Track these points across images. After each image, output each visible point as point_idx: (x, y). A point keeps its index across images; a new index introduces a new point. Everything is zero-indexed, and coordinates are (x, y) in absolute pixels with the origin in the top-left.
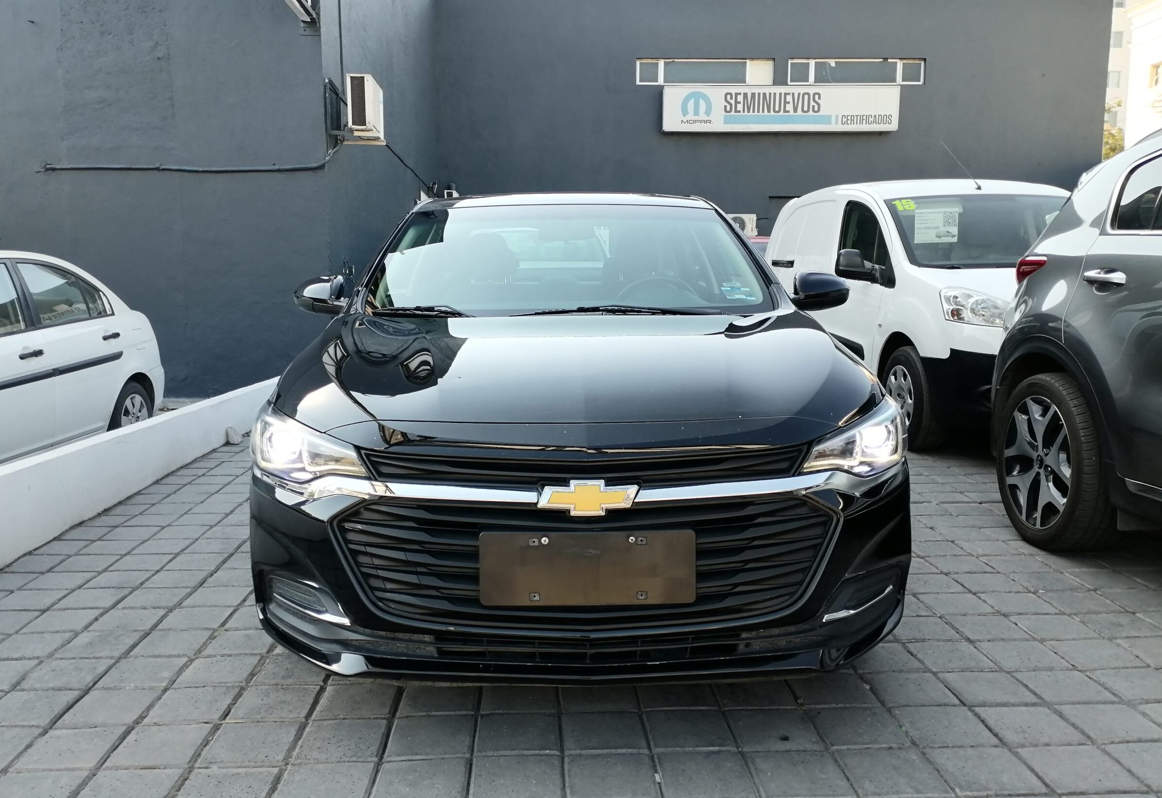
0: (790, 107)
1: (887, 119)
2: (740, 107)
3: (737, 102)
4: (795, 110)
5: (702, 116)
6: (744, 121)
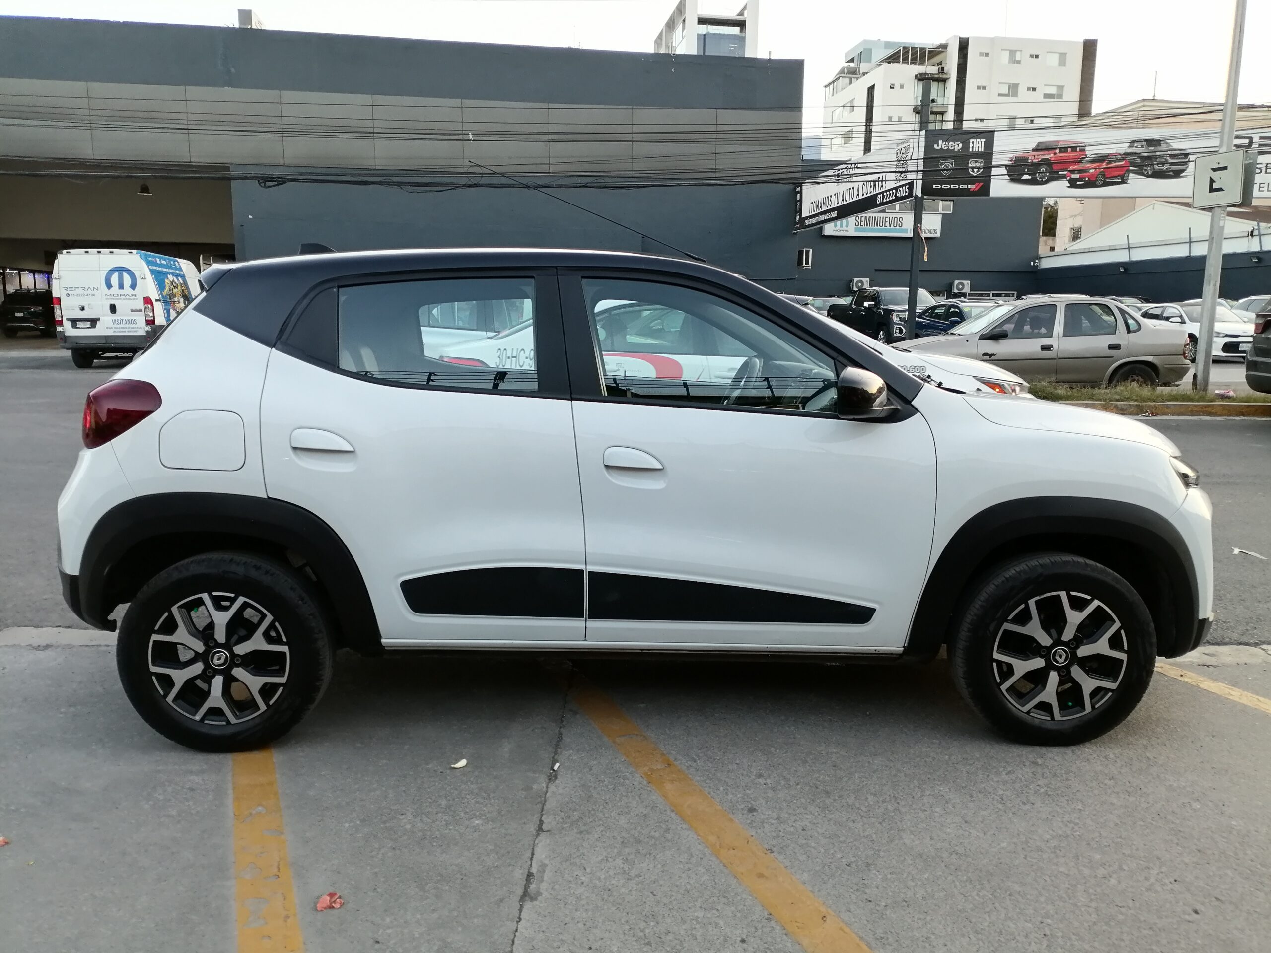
0: (887, 224)
1: (934, 231)
2: (863, 224)
3: (861, 221)
4: (890, 226)
5: (844, 228)
6: (864, 231)
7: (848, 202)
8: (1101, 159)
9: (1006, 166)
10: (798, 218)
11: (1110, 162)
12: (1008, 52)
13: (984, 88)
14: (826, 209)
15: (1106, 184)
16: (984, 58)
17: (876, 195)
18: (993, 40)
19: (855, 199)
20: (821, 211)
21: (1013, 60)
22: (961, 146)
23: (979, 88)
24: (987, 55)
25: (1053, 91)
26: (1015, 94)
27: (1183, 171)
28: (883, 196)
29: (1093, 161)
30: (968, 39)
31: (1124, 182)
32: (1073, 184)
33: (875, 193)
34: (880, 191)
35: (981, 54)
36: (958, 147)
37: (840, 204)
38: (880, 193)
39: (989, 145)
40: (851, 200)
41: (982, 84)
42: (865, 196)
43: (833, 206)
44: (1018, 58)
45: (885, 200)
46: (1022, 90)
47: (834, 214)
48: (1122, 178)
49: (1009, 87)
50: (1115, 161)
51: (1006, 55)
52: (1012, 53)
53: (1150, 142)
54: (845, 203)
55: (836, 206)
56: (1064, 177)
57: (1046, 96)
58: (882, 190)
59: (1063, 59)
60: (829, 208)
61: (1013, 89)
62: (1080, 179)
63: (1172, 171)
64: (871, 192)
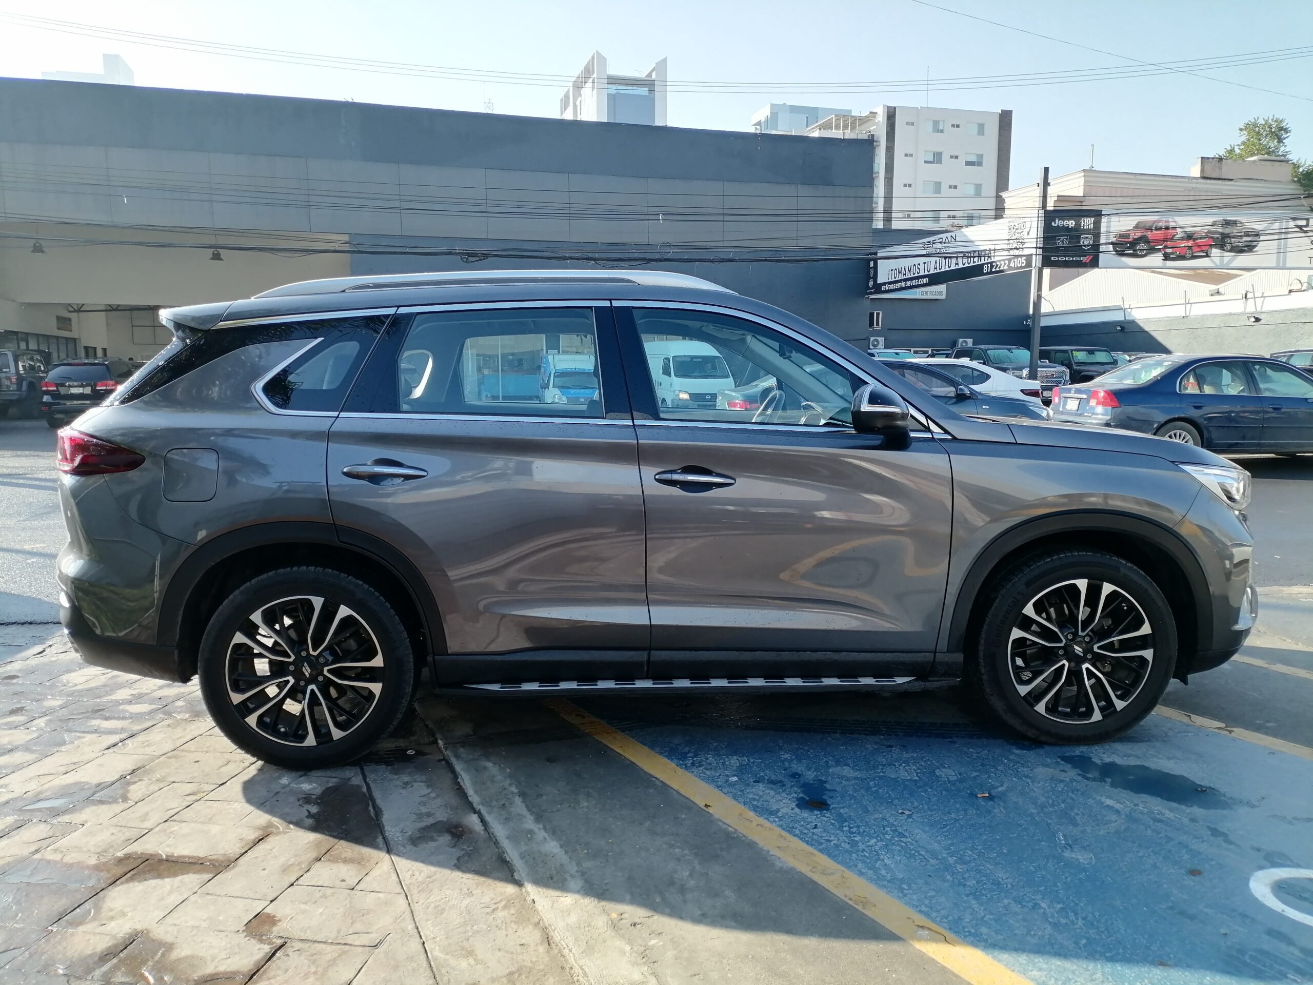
7: (943, 270)
8: (1190, 237)
9: (1113, 243)
10: (871, 284)
11: (1197, 239)
12: (932, 122)
13: (911, 155)
14: (913, 276)
15: (1194, 257)
16: (910, 126)
17: (983, 265)
18: (918, 111)
19: (953, 267)
20: (905, 277)
21: (937, 130)
22: (1074, 223)
23: (906, 155)
24: (912, 124)
25: (973, 158)
26: (940, 162)
27: (1255, 246)
28: (992, 267)
29: (1182, 239)
30: (895, 108)
31: (1207, 256)
32: (1167, 257)
33: (980, 263)
34: (986, 261)
35: (908, 124)
36: (1071, 223)
37: (932, 272)
38: (987, 264)
39: (1097, 224)
40: (947, 269)
41: (909, 152)
42: (967, 265)
43: (922, 273)
44: (941, 128)
45: (993, 270)
46: (946, 157)
47: (926, 280)
48: (1207, 253)
49: (934, 154)
50: (1201, 238)
51: (930, 127)
52: (936, 123)
53: (1227, 223)
54: (939, 271)
55: (927, 273)
56: (1159, 250)
57: (968, 163)
58: (990, 260)
59: (981, 129)
60: (916, 275)
61: (937, 158)
62: (1172, 253)
63: (1246, 246)
64: (974, 262)
